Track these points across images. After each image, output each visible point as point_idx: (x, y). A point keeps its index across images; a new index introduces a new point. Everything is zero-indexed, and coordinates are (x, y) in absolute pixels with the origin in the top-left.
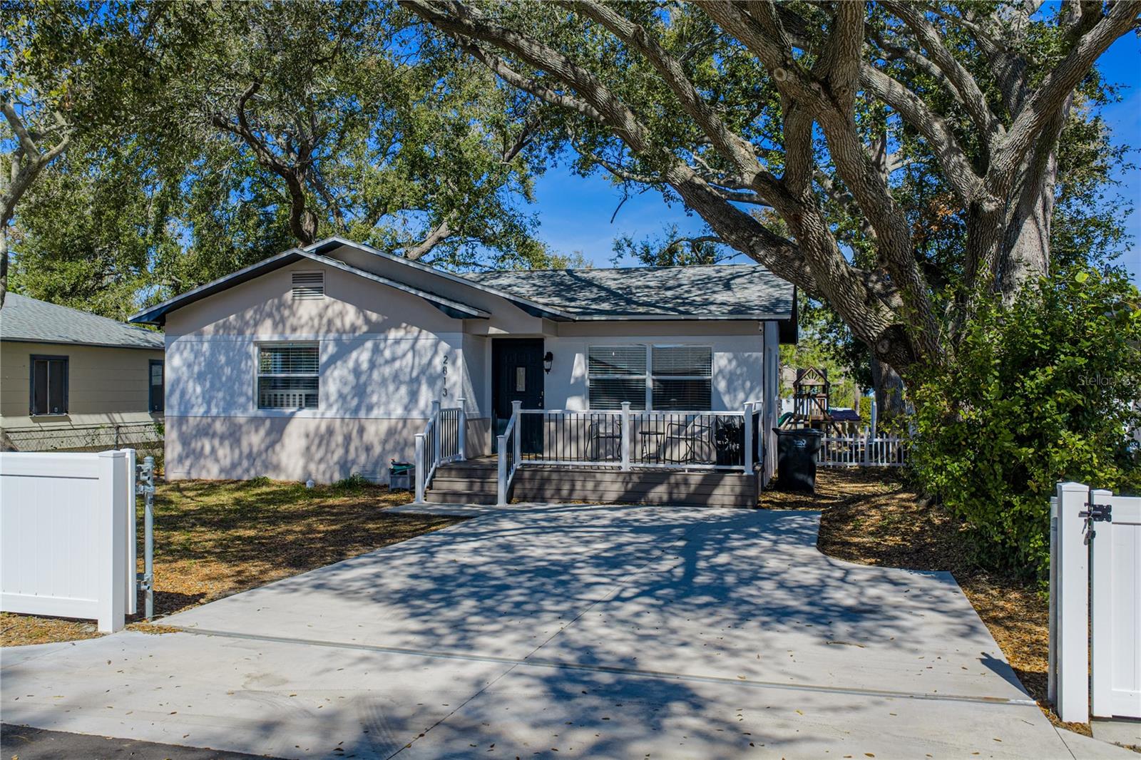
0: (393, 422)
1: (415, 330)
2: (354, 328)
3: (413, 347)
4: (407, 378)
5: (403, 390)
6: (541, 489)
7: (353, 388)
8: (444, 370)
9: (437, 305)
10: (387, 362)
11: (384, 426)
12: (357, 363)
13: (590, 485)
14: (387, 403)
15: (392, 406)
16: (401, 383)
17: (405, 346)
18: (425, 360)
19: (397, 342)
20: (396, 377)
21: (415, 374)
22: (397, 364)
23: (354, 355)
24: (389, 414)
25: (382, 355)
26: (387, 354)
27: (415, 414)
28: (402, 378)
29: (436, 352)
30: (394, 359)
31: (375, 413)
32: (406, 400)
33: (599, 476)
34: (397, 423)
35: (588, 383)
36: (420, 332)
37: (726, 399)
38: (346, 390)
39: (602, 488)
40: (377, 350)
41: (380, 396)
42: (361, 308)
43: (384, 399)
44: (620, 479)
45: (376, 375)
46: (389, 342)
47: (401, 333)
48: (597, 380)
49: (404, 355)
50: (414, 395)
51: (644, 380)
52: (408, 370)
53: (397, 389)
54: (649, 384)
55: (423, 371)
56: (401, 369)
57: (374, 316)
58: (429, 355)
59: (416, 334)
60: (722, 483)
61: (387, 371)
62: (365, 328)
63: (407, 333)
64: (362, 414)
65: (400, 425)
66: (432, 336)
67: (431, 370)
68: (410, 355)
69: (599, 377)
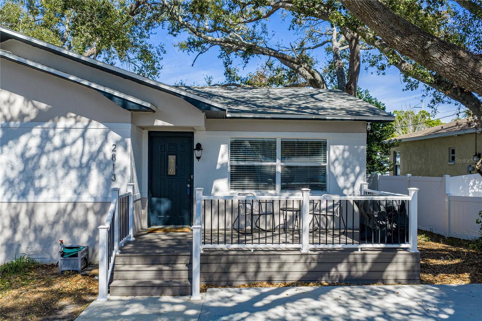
0: (62, 205)
1: (85, 121)
2: (22, 116)
3: (83, 136)
4: (77, 164)
5: (73, 175)
6: (226, 272)
7: (21, 173)
8: (114, 157)
9: (111, 97)
10: (56, 149)
11: (52, 210)
12: (26, 148)
13: (275, 267)
14: (57, 187)
15: (61, 189)
16: (70, 168)
17: (75, 134)
18: (95, 148)
19: (67, 130)
20: (66, 163)
21: (85, 160)
22: (67, 151)
23: (23, 139)
24: (59, 198)
25: (51, 142)
26: (57, 141)
27: (86, 198)
28: (72, 163)
29: (106, 140)
30: (64, 145)
31: (44, 196)
32: (75, 184)
33: (283, 258)
34: (66, 206)
35: (229, 169)
36: (90, 122)
37: (341, 182)
38: (13, 175)
39: (286, 268)
40: (46, 138)
41: (49, 181)
42: (28, 98)
43: (53, 183)
44: (302, 260)
45: (44, 161)
46: (58, 131)
47: (70, 122)
48: (238, 167)
49: (74, 142)
50: (83, 180)
51: (275, 166)
52: (78, 156)
53: (67, 174)
54: (279, 169)
55: (93, 157)
56: (70, 156)
57: (43, 106)
58: (99, 142)
59: (86, 123)
60: (395, 260)
61: (56, 156)
62: (33, 116)
63: (77, 122)
64: (31, 197)
65: (70, 207)
66: (102, 126)
67: (101, 157)
68: (80, 142)
69: (242, 163)
